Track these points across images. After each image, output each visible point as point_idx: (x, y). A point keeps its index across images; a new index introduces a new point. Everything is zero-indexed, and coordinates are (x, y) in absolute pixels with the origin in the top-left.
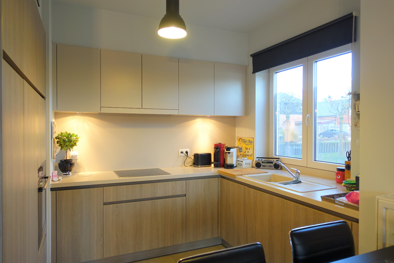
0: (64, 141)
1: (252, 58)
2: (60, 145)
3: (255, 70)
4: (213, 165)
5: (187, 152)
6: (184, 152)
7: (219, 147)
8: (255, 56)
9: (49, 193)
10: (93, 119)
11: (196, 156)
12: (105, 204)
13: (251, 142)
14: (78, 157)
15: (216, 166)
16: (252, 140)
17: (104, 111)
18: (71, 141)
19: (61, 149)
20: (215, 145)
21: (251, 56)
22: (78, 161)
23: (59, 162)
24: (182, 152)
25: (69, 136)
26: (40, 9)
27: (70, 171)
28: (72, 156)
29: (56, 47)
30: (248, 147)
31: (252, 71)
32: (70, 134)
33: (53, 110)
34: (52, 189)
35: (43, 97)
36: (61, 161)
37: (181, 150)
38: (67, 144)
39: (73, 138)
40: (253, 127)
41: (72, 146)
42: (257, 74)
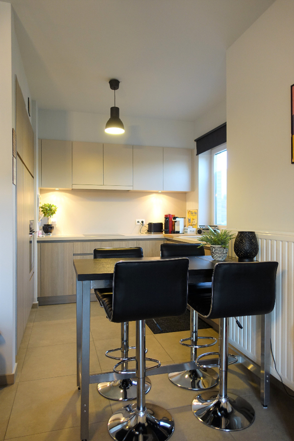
0: (46, 210)
1: (196, 143)
2: (44, 213)
3: (199, 152)
4: (164, 233)
5: (142, 222)
6: (140, 222)
7: (168, 217)
8: (198, 141)
9: (36, 244)
10: (68, 194)
11: (150, 225)
12: (74, 255)
13: (196, 213)
14: (56, 223)
15: (166, 233)
16: (196, 211)
17: (75, 187)
18: (51, 210)
19: (45, 216)
20: (165, 215)
21: (195, 141)
22: (57, 226)
23: (43, 226)
24: (138, 222)
25: (50, 206)
26: (30, 118)
27: (51, 232)
28: (52, 222)
29: (41, 141)
30: (194, 217)
31: (196, 153)
32: (50, 205)
33: (39, 187)
34: (38, 242)
35: (33, 177)
36: (45, 225)
37: (137, 220)
38: (49, 212)
39: (53, 208)
40: (197, 201)
41: (52, 214)
42: (199, 155)
